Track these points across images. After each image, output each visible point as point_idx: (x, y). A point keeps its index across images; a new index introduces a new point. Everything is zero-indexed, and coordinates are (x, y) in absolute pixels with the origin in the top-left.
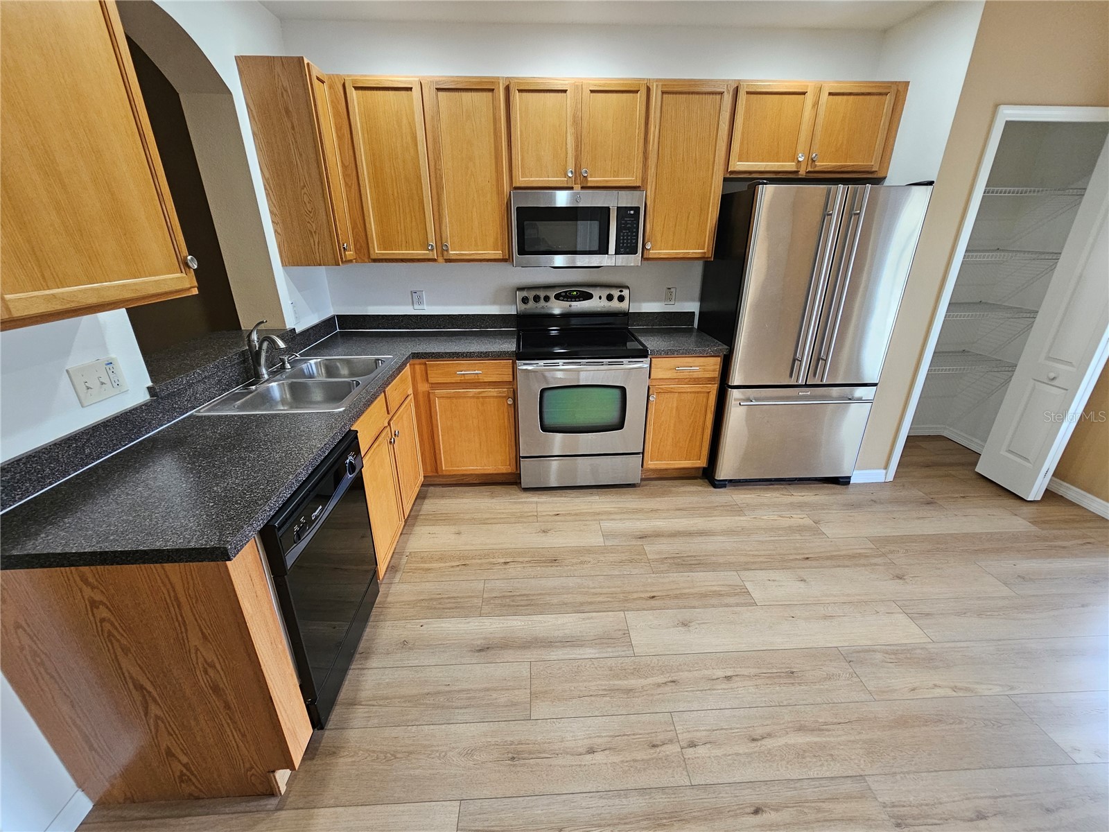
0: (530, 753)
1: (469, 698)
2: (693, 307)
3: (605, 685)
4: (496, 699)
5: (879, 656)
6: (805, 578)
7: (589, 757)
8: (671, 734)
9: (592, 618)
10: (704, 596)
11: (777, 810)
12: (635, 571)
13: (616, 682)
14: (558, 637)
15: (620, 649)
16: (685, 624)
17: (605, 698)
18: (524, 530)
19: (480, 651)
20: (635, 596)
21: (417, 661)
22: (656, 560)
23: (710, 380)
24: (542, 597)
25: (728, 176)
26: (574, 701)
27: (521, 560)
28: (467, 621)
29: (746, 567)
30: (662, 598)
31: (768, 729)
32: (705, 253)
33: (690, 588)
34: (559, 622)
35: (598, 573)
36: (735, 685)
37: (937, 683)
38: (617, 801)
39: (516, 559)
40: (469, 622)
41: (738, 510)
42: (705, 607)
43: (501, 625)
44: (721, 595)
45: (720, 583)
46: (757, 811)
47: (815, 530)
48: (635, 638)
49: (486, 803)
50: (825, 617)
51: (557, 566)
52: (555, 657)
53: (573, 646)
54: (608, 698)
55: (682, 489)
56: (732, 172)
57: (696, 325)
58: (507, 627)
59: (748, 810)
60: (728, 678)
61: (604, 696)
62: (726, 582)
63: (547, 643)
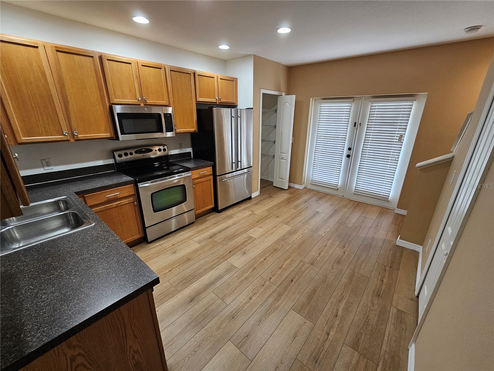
0: (236, 312)
1: (203, 316)
2: (190, 150)
3: (239, 281)
4: (212, 309)
5: (287, 236)
6: (261, 226)
7: (251, 300)
8: (264, 280)
9: (218, 268)
10: (243, 244)
11: (295, 278)
12: (219, 248)
13: (241, 279)
14: (213, 279)
15: (234, 270)
16: (245, 253)
17: (242, 285)
18: (165, 256)
19: (191, 301)
20: (225, 254)
21: (170, 322)
22: (221, 242)
23: (210, 175)
24: (196, 272)
25: (197, 103)
26: (235, 291)
27: (175, 266)
28: (176, 297)
29: (246, 231)
30: (233, 250)
31: (281, 264)
32: (195, 130)
33: (237, 244)
34: (210, 275)
35: (208, 255)
36: (267, 260)
37: (299, 235)
38: (267, 303)
39: (173, 267)
40: (177, 297)
41: (230, 217)
42: (245, 246)
43: (190, 289)
44: (247, 241)
45: (243, 238)
46: (292, 281)
47: (253, 214)
48: (236, 265)
49: (237, 333)
50: (272, 233)
51: (192, 261)
52: (218, 285)
53: (220, 279)
54: (243, 284)
55: (210, 217)
56: (198, 102)
57: (192, 156)
58: (193, 288)
59: (291, 282)
60: (265, 259)
61: (241, 284)
62: (245, 237)
63: (212, 283)
